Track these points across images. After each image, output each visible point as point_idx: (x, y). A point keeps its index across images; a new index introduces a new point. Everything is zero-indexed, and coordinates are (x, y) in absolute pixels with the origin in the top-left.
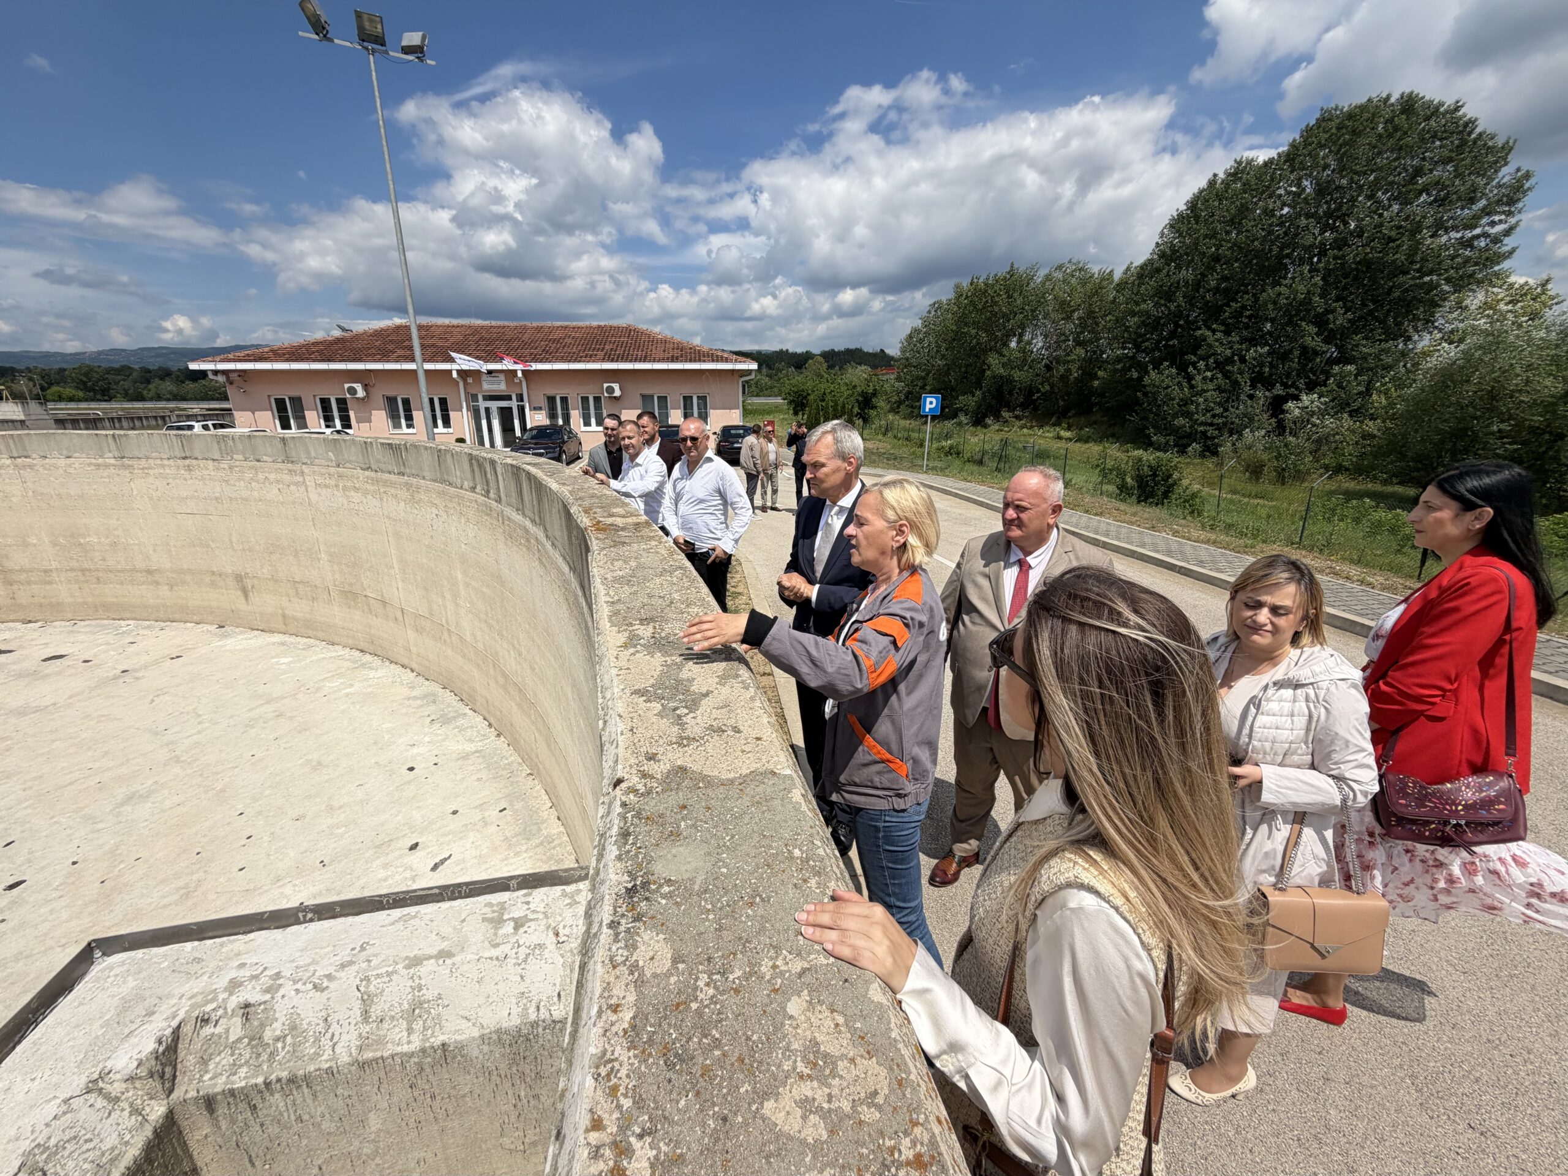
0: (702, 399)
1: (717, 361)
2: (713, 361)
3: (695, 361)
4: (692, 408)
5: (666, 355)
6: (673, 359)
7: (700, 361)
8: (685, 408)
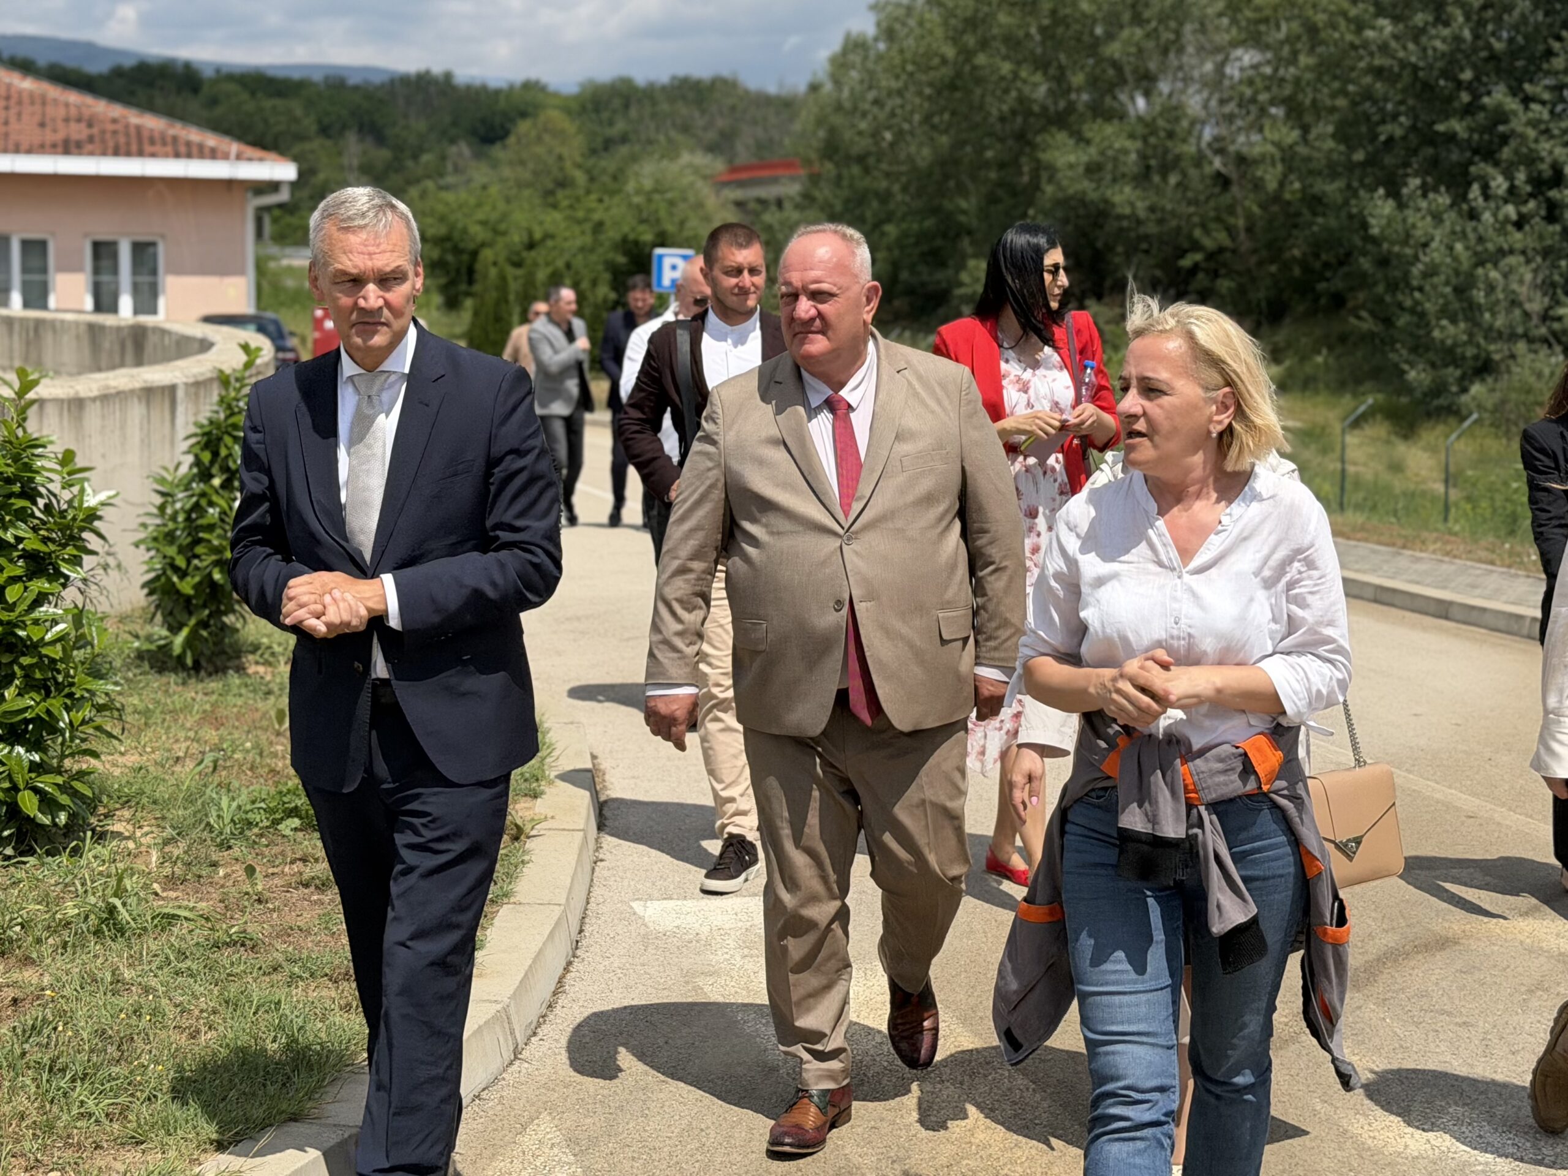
0: (143, 251)
1: (189, 156)
2: (177, 155)
3: (128, 154)
4: (115, 271)
5: (49, 137)
6: (67, 148)
7: (141, 153)
8: (96, 271)
